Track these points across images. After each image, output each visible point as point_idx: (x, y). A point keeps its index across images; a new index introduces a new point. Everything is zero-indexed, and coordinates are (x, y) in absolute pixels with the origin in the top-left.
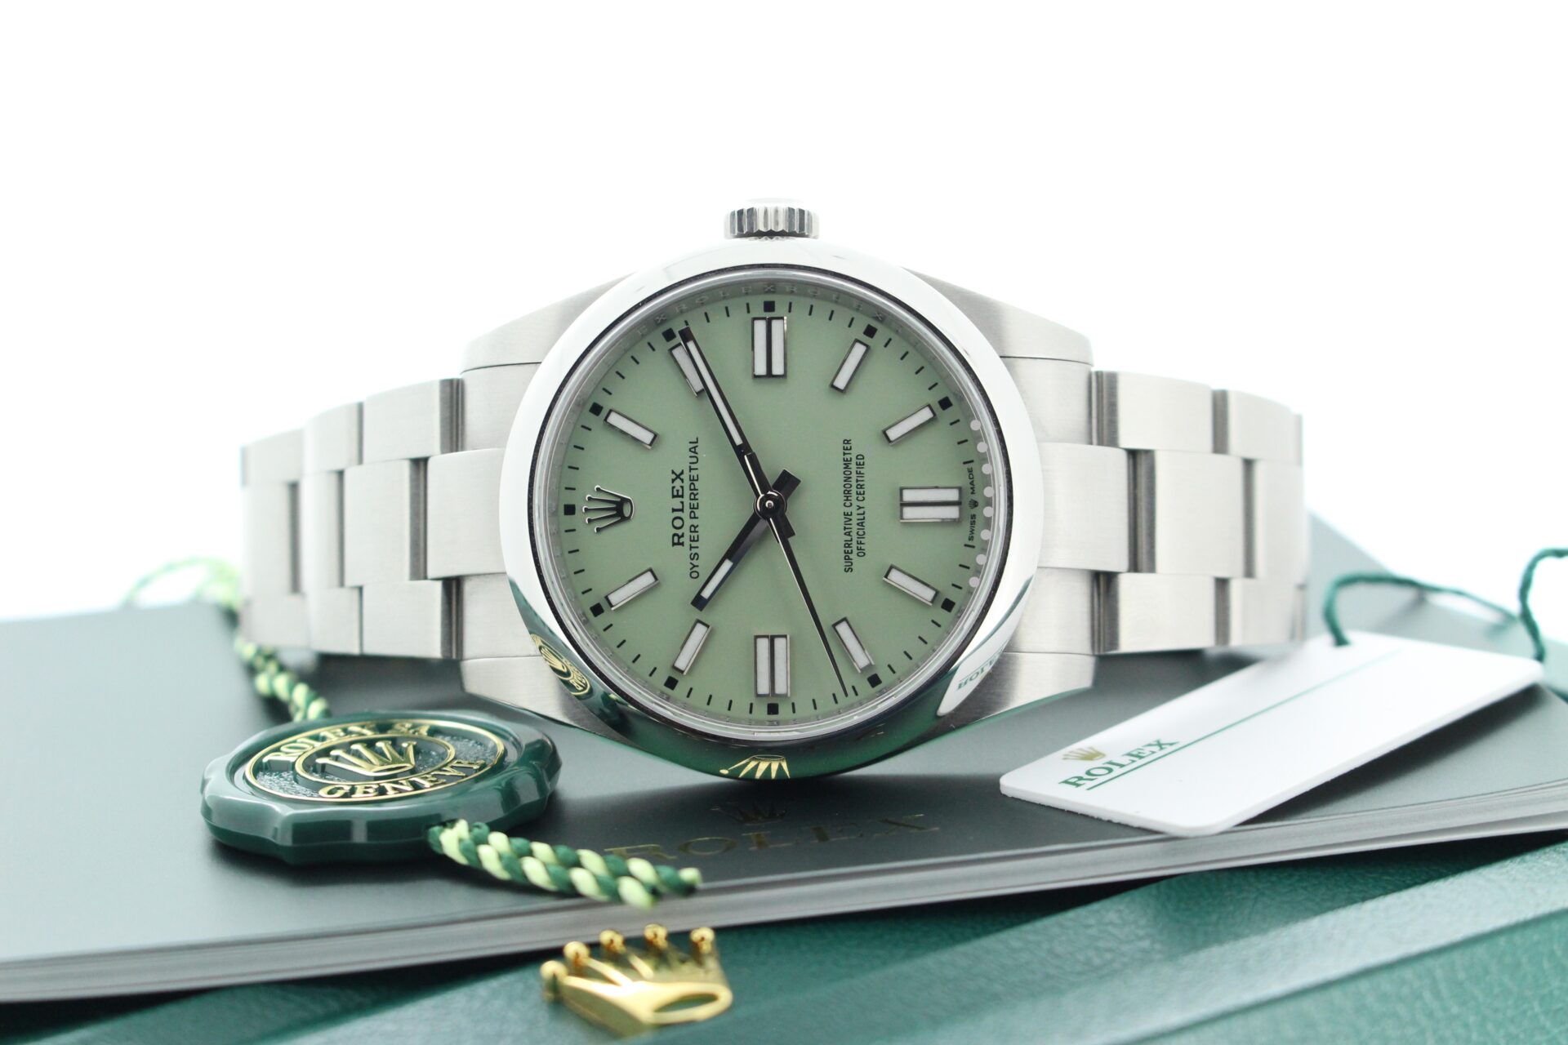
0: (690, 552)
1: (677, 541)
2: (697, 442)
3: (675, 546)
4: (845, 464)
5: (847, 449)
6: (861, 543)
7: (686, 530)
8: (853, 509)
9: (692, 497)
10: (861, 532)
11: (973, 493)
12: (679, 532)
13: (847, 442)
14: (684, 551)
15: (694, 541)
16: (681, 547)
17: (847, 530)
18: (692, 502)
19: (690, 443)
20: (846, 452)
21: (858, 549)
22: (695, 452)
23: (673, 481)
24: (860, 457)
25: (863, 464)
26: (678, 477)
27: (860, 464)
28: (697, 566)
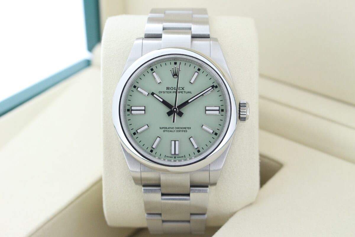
1: (167, 88)
7: (170, 90)
8: (174, 129)
10: (169, 131)
12: (170, 89)
13: (190, 128)
14: (165, 90)
23: (182, 88)
24: (187, 131)
26: (183, 89)
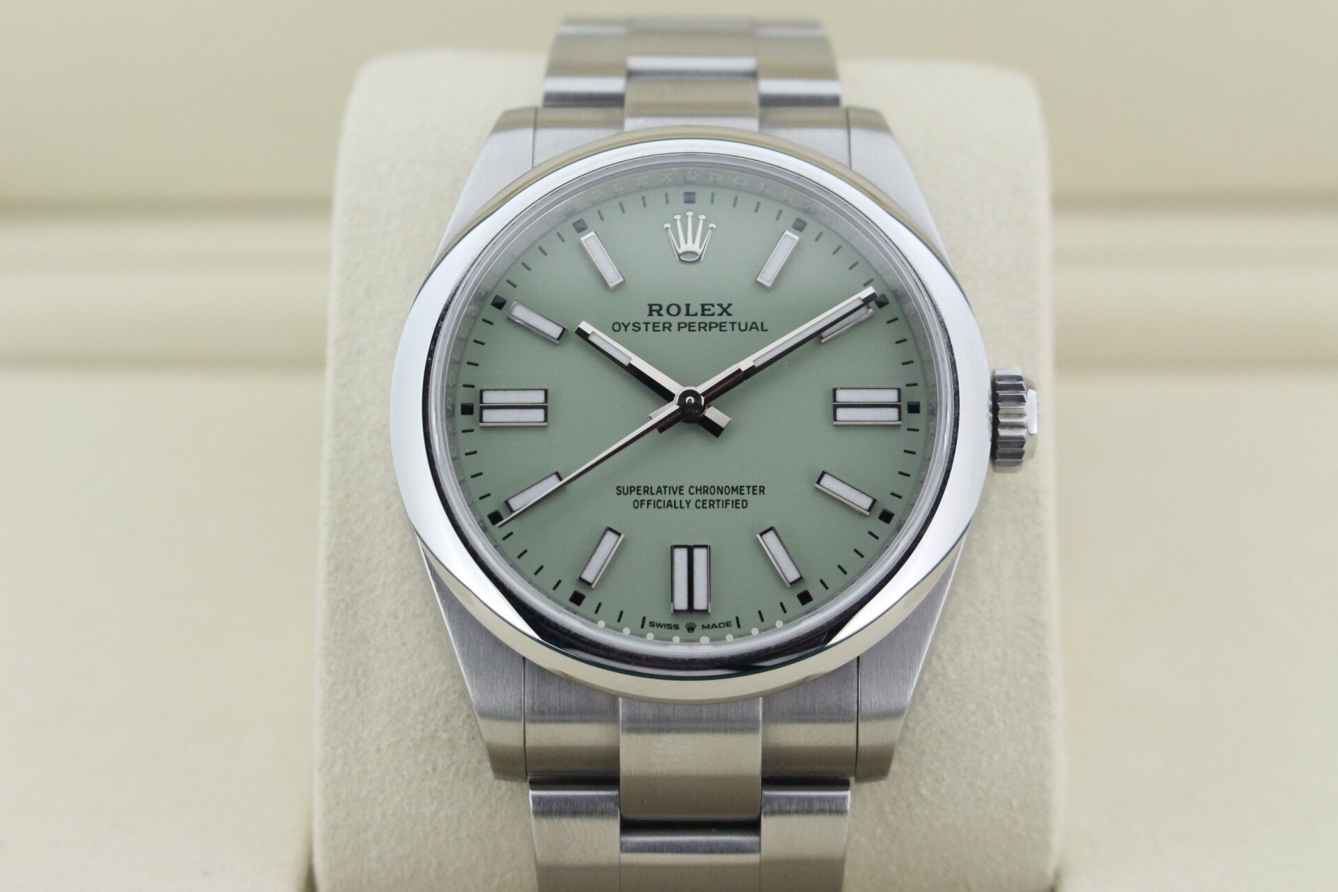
0: (641, 323)
2: (762, 330)
3: (648, 307)
4: (737, 487)
5: (754, 490)
6: (648, 504)
9: (703, 325)
11: (703, 627)
15: (654, 327)
16: (648, 312)
17: (663, 489)
18: (697, 325)
19: (762, 324)
20: (751, 489)
21: (642, 501)
22: (751, 328)
25: (736, 507)
27: (736, 504)
28: (626, 330)
